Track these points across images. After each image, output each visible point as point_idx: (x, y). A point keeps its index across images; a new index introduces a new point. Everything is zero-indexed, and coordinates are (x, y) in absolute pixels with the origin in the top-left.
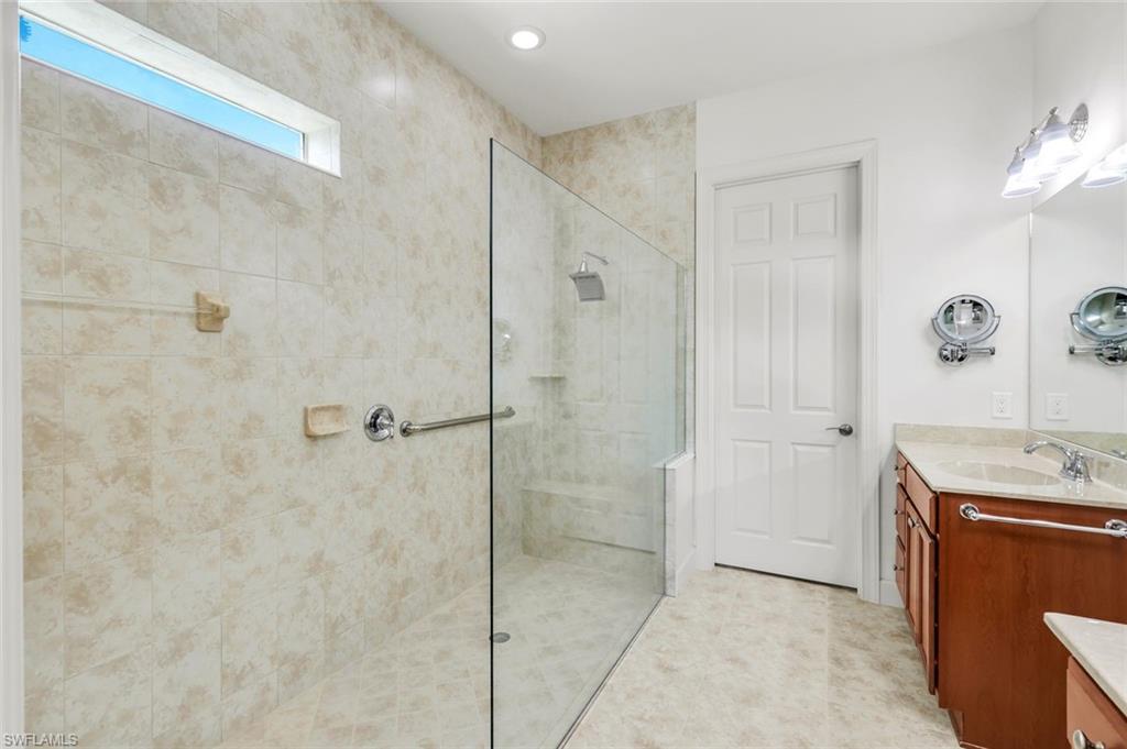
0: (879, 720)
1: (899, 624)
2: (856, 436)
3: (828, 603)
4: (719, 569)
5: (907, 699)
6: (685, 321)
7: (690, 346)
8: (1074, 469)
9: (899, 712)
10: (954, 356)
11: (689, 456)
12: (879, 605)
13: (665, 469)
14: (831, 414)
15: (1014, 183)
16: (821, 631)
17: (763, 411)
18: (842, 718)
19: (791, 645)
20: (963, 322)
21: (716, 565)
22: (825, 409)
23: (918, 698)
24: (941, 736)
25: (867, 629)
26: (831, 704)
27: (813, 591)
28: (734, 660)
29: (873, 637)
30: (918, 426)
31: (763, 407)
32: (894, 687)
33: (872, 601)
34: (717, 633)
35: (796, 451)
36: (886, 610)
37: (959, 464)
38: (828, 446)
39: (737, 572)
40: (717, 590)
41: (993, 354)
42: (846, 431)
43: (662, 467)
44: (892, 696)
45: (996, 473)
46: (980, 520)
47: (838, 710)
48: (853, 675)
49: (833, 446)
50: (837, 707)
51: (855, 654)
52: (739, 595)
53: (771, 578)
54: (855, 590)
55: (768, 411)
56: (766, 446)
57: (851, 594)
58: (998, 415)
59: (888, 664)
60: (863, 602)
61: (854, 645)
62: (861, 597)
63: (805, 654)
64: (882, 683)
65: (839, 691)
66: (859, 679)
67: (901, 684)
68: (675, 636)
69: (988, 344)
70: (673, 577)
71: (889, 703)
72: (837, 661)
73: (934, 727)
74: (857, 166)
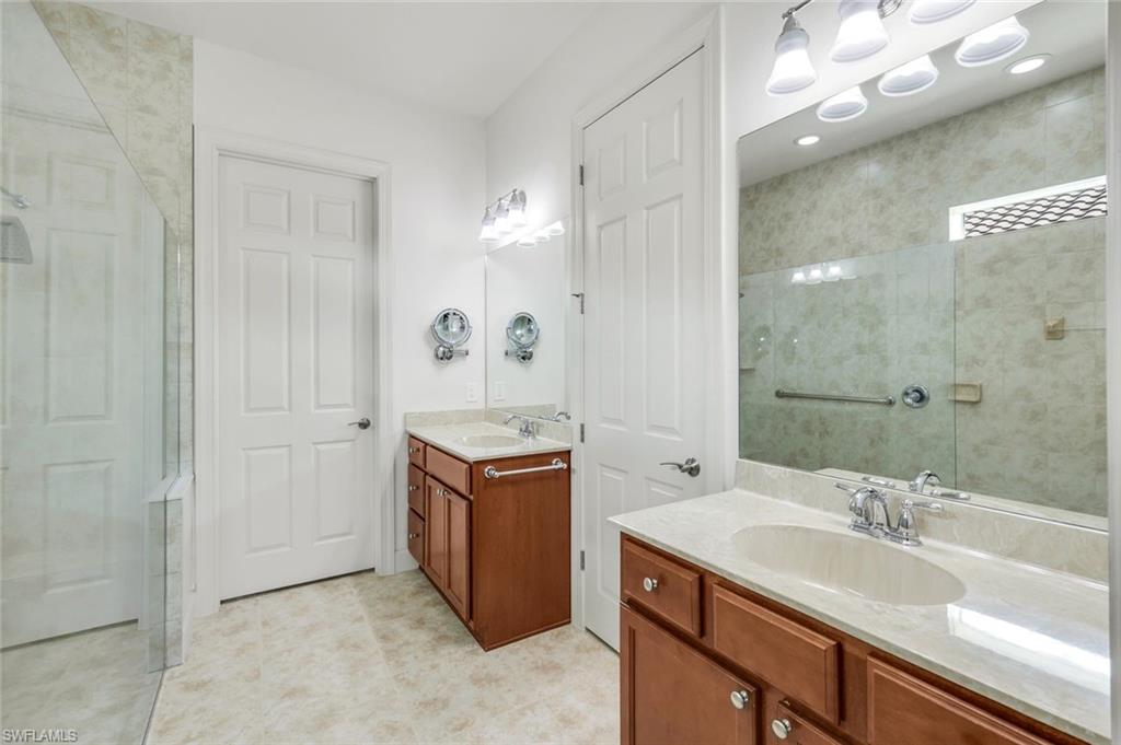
0: (434, 667)
1: (415, 583)
2: (374, 427)
3: (355, 592)
4: (228, 606)
5: (442, 639)
6: (179, 309)
7: (186, 339)
8: (527, 431)
9: (442, 652)
10: (446, 356)
11: (186, 478)
12: (395, 575)
13: (165, 501)
14: (353, 410)
15: (487, 232)
16: (360, 619)
17: (282, 413)
18: (408, 684)
19: (341, 645)
20: (454, 330)
21: (222, 602)
22: (346, 405)
23: (449, 633)
24: (473, 652)
25: (394, 598)
26: (396, 677)
27: (338, 585)
28: (291, 694)
29: (403, 603)
30: (423, 413)
31: (281, 408)
32: (432, 635)
33: (389, 574)
34: (257, 677)
35: (318, 452)
36: (401, 576)
37: (465, 439)
38: (349, 441)
39: (251, 601)
40: (236, 630)
41: (467, 354)
42: (364, 425)
43: (163, 499)
44: (434, 642)
45: (486, 441)
46: (500, 477)
47: (403, 679)
48: (401, 642)
49: (353, 440)
50: (401, 677)
51: (396, 625)
52: (265, 624)
53: (292, 590)
54: (373, 570)
55: (288, 413)
56: (285, 449)
57: (371, 574)
58: (469, 399)
59: (421, 619)
60: (383, 578)
61: (391, 617)
62: (381, 574)
63: (356, 647)
64: (423, 636)
65: (397, 662)
66: (407, 643)
67: (436, 630)
68: (203, 710)
69: (464, 347)
70: (179, 639)
71: (434, 650)
72: (384, 638)
73: (468, 648)
74: (372, 183)
